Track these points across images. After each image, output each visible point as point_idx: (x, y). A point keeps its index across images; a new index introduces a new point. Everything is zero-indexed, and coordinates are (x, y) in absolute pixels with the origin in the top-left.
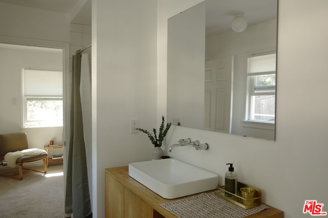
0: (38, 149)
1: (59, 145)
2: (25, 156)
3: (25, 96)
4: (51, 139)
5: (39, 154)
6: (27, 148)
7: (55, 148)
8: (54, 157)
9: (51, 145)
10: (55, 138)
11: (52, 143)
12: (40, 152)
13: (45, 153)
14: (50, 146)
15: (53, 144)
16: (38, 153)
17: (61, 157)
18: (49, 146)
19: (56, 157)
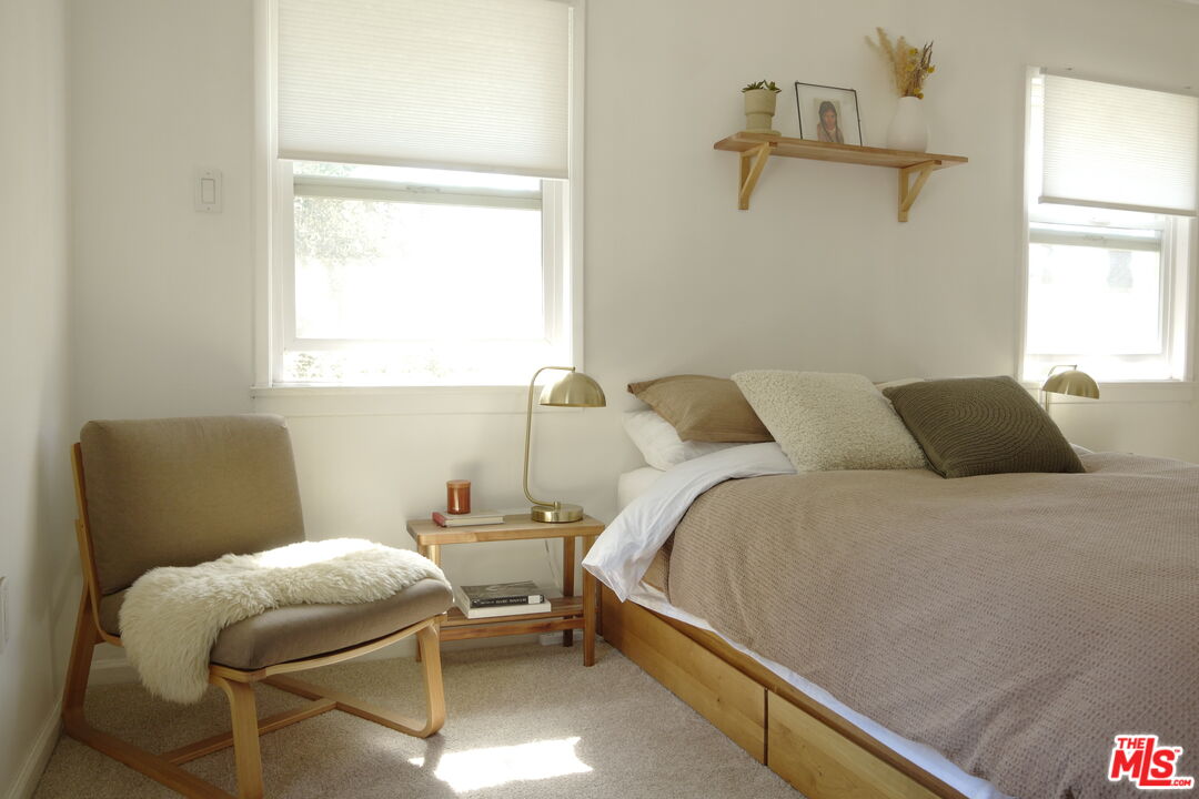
0: (380, 548)
1: (508, 519)
2: (281, 605)
3: (286, 153)
4: (449, 476)
5: (390, 586)
6: (289, 529)
7: (486, 538)
8: (475, 606)
9: (451, 511)
10: (475, 468)
11: (461, 498)
12: (400, 575)
13: (430, 576)
14: (451, 520)
15: (465, 510)
16: (379, 584)
17: (523, 601)
18: (438, 522)
19: (493, 603)
